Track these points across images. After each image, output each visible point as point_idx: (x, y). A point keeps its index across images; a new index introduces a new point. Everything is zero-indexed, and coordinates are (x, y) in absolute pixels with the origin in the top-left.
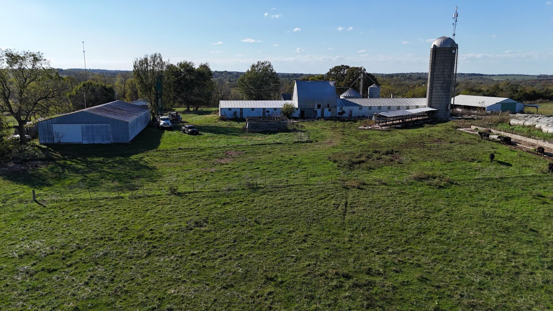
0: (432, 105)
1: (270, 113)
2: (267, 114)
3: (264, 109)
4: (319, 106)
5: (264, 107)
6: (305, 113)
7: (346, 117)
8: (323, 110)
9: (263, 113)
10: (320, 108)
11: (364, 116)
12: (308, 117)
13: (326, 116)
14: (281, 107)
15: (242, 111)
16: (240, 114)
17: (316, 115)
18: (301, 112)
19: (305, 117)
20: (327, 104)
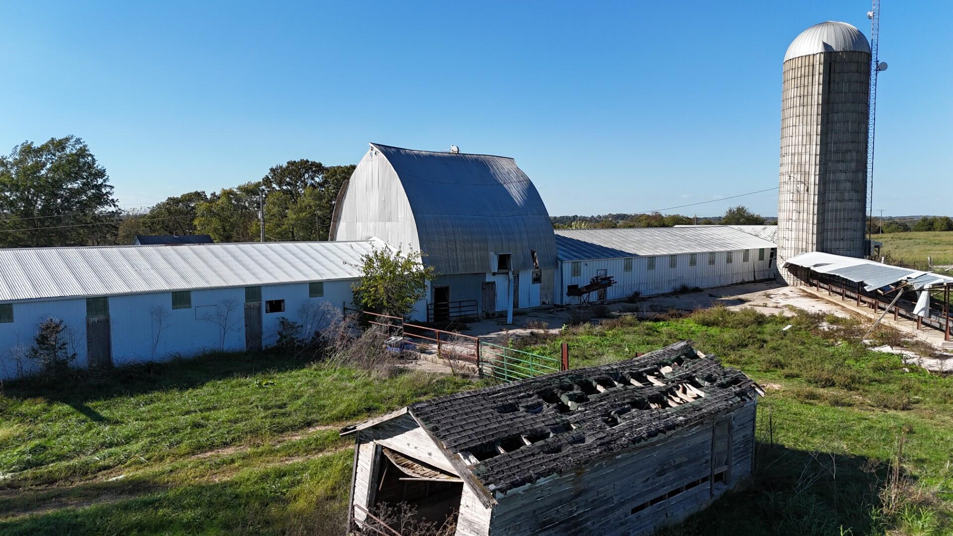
0: (828, 245)
1: (289, 313)
2: (269, 319)
3: (253, 292)
4: (504, 261)
5: (252, 281)
6: (453, 296)
7: (590, 303)
8: (517, 277)
9: (248, 317)
10: (505, 271)
11: (637, 294)
12: (463, 317)
13: (523, 304)
14: (349, 276)
15: (102, 317)
16: (85, 337)
17: (493, 304)
18: (434, 293)
19: (451, 319)
20: (530, 253)
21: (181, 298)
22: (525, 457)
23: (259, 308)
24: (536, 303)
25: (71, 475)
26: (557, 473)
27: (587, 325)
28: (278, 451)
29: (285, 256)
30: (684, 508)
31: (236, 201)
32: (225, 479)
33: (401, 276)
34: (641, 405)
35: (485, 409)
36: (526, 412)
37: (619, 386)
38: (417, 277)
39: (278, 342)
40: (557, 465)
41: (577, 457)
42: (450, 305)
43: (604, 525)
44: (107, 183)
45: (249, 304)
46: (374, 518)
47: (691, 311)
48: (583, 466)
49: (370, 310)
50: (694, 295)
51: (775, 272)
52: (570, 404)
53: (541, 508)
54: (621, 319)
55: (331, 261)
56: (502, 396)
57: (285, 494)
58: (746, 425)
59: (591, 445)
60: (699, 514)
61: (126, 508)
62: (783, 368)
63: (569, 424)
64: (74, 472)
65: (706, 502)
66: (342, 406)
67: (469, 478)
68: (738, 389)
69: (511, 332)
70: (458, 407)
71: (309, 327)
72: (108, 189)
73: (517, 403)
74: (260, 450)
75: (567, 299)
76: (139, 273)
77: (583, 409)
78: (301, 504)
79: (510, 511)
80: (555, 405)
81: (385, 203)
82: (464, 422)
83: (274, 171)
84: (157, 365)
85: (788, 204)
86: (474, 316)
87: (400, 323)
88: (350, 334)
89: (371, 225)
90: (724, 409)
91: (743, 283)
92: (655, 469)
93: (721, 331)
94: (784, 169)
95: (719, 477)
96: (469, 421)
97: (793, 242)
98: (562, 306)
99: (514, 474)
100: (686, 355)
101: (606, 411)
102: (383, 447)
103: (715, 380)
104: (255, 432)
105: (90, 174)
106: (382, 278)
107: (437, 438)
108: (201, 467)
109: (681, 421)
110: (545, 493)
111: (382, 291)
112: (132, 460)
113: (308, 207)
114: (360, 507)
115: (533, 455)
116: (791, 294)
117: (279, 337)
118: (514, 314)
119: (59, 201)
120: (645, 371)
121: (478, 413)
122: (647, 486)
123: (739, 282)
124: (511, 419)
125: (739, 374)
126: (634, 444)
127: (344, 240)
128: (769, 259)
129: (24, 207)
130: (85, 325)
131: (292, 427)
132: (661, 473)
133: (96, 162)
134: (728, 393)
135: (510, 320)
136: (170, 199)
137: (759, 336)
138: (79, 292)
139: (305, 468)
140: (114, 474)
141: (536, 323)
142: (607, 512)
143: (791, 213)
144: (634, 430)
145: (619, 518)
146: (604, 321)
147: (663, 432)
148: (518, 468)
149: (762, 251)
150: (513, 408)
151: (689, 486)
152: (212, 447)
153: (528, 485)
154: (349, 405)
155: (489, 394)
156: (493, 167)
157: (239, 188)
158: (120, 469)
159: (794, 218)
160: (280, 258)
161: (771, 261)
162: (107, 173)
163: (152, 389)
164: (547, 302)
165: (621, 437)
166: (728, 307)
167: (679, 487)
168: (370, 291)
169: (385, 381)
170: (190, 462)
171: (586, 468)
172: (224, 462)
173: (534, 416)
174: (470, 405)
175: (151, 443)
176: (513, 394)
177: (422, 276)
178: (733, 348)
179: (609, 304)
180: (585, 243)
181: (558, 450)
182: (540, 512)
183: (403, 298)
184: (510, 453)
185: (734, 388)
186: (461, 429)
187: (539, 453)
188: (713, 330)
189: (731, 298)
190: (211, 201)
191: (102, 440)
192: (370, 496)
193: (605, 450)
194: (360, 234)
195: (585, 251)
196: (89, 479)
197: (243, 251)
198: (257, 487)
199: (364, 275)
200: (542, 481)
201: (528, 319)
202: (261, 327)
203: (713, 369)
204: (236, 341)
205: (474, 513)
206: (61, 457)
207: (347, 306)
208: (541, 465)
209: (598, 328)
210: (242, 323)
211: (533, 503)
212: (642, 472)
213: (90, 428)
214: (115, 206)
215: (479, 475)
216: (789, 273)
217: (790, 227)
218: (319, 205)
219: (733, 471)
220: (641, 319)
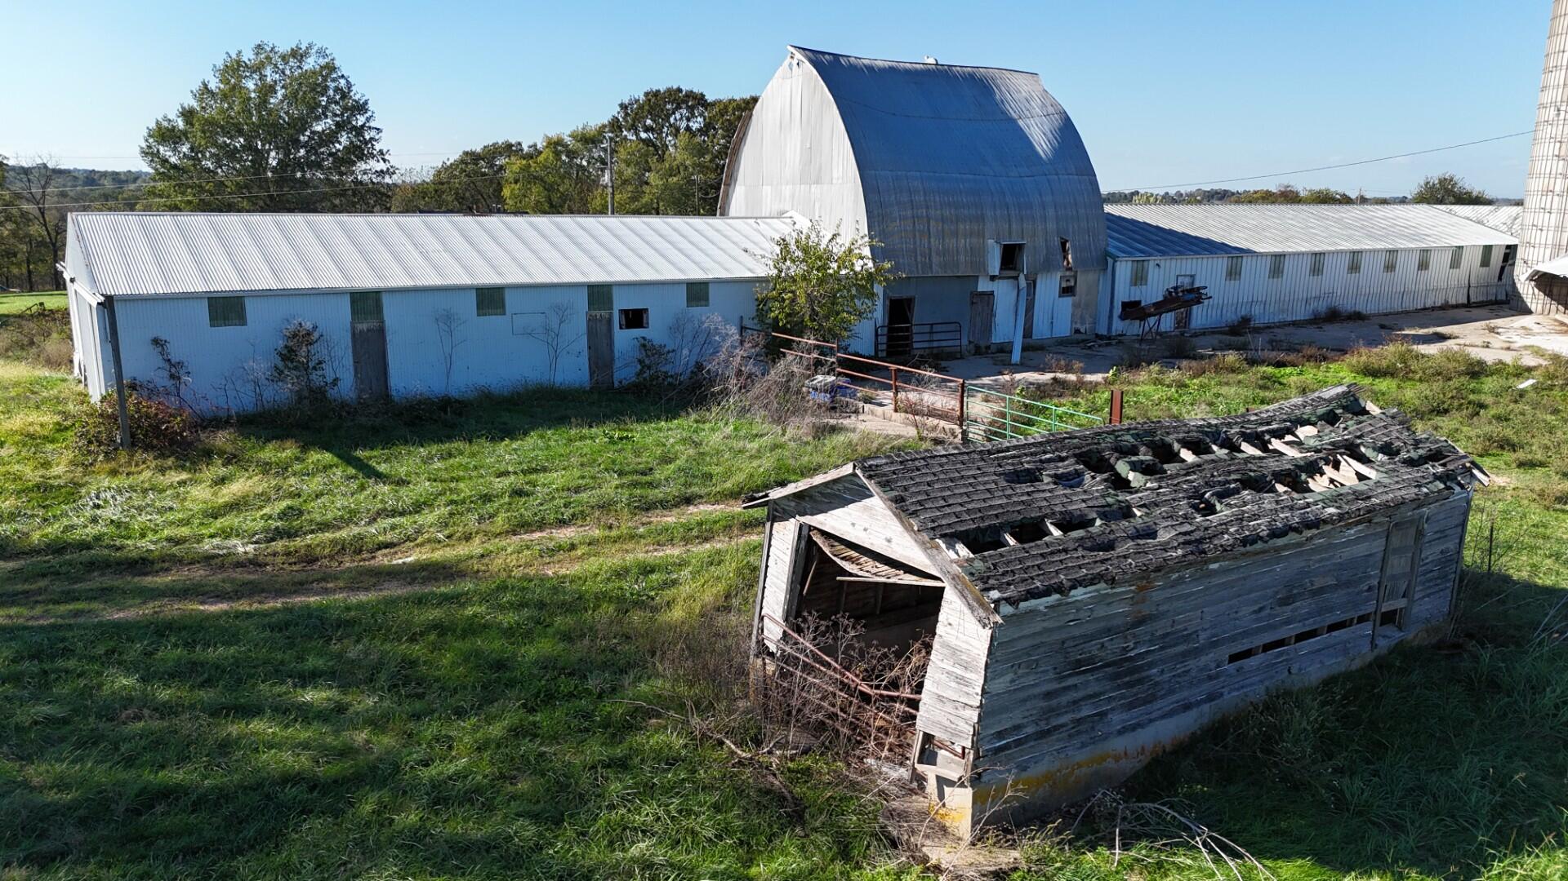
1: (655, 330)
2: (624, 339)
3: (599, 294)
4: (1011, 256)
5: (597, 276)
6: (919, 315)
7: (1161, 334)
8: (1032, 285)
9: (592, 333)
10: (1012, 273)
11: (1246, 321)
12: (935, 351)
13: (1041, 331)
14: (749, 275)
15: (372, 324)
16: (350, 351)
17: (988, 327)
18: (888, 308)
19: (915, 352)
20: (1057, 242)
21: (490, 298)
22: (1052, 553)
23: (610, 321)
24: (1063, 329)
25: (339, 551)
26: (1106, 582)
27: (1155, 368)
28: (641, 537)
29: (649, 239)
30: (1321, 662)
31: (567, 156)
32: (563, 571)
33: (836, 277)
34: (1259, 484)
35: (984, 474)
36: (1055, 483)
37: (1220, 452)
38: (861, 279)
39: (638, 374)
40: (1107, 569)
41: (1142, 559)
42: (915, 329)
43: (1179, 676)
44: (372, 124)
45: (594, 313)
46: (796, 635)
47: (1344, 352)
48: (1153, 575)
49: (784, 331)
50: (1351, 324)
51: (1509, 289)
52: (1131, 476)
53: (1074, 638)
54: (1216, 360)
55: (721, 249)
56: (1014, 457)
57: (653, 599)
58: (1448, 532)
59: (1168, 543)
60: (1348, 676)
61: (420, 601)
62: (1515, 451)
63: (1129, 507)
64: (343, 548)
65: (1364, 654)
66: (740, 477)
67: (955, 578)
68: (1440, 469)
69: (1018, 376)
70: (938, 469)
71: (685, 352)
72: (373, 133)
73: (1040, 470)
74: (614, 533)
75: (1118, 326)
76: (425, 256)
77: (1155, 485)
78: (677, 614)
79: (1023, 637)
80: (1105, 476)
81: (811, 152)
82: (949, 493)
83: (626, 107)
84: (457, 401)
85: (1549, 162)
86: (952, 349)
87: (832, 352)
88: (749, 368)
89: (787, 190)
90: (1413, 500)
91: (1445, 307)
92: (1277, 593)
93: (1399, 387)
94: (1546, 97)
95: (1389, 618)
96: (957, 491)
97: (1551, 234)
98: (1109, 338)
99: (1032, 578)
100: (1345, 408)
101: (1197, 492)
102: (811, 528)
103: (1398, 453)
104: (605, 506)
105: (345, 109)
106: (804, 278)
107: (903, 515)
108: (526, 552)
109: (1332, 515)
110: (1082, 615)
111: (802, 300)
112: (426, 536)
113: (681, 169)
114: (772, 619)
115: (1066, 551)
116: (1536, 328)
117: (639, 367)
118: (1025, 349)
119: (302, 152)
120: (1268, 432)
121: (972, 481)
122: (1258, 620)
123: (1438, 304)
124: (1028, 494)
125: (1445, 444)
126: (1245, 546)
127: (743, 215)
128: (1500, 264)
129: (251, 161)
130: (350, 335)
131: (661, 502)
132: (1286, 601)
133: (353, 88)
134: (1420, 474)
135: (1016, 356)
136: (466, 153)
137: (1471, 397)
138: (339, 282)
139: (682, 564)
140: (400, 555)
141: (1063, 362)
142: (1185, 655)
143: (1552, 180)
144: (1245, 523)
145: (1206, 668)
146: (1184, 363)
147: (1296, 530)
148: (1039, 569)
149: (1488, 249)
150: (1032, 477)
151: (1332, 628)
152: (541, 525)
153: (1056, 597)
154: (752, 475)
155: (990, 452)
156: (1000, 91)
157: (573, 136)
158: (409, 549)
159: (1558, 189)
160: (641, 242)
161: (1502, 269)
162: (371, 106)
163: (450, 438)
164: (1083, 330)
165: (1222, 533)
166: (1415, 347)
167: (1315, 627)
168: (784, 300)
169: (807, 443)
170: (509, 545)
171: (1155, 579)
172: (560, 548)
173: (1068, 491)
174: (958, 466)
175: (451, 514)
176: (1032, 454)
177: (870, 277)
178: (1421, 415)
179: (1195, 335)
180: (1158, 228)
181: (1110, 546)
182: (1072, 644)
183: (838, 313)
184: (1026, 546)
185: (1433, 466)
186: (942, 503)
187: (1076, 549)
188: (1385, 383)
189: (1422, 332)
190: (530, 156)
191: (380, 506)
192: (789, 603)
193: (1192, 553)
194: (768, 206)
195: (1157, 242)
196: (364, 560)
197: (583, 228)
198: (610, 586)
199: (774, 272)
200: (1079, 594)
201: (1048, 357)
202: (612, 351)
203: (1395, 434)
204: (573, 370)
205: (961, 636)
206: (325, 526)
207: (747, 323)
208: (1080, 567)
209: (1174, 374)
210: (584, 342)
211: (1059, 628)
212: (1253, 595)
213: (362, 488)
214: (384, 160)
215: (972, 574)
216: (1536, 291)
217: (1548, 206)
218: (699, 165)
219: (1415, 609)
220: (1252, 362)
